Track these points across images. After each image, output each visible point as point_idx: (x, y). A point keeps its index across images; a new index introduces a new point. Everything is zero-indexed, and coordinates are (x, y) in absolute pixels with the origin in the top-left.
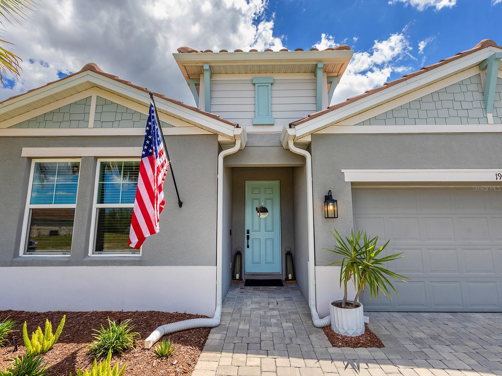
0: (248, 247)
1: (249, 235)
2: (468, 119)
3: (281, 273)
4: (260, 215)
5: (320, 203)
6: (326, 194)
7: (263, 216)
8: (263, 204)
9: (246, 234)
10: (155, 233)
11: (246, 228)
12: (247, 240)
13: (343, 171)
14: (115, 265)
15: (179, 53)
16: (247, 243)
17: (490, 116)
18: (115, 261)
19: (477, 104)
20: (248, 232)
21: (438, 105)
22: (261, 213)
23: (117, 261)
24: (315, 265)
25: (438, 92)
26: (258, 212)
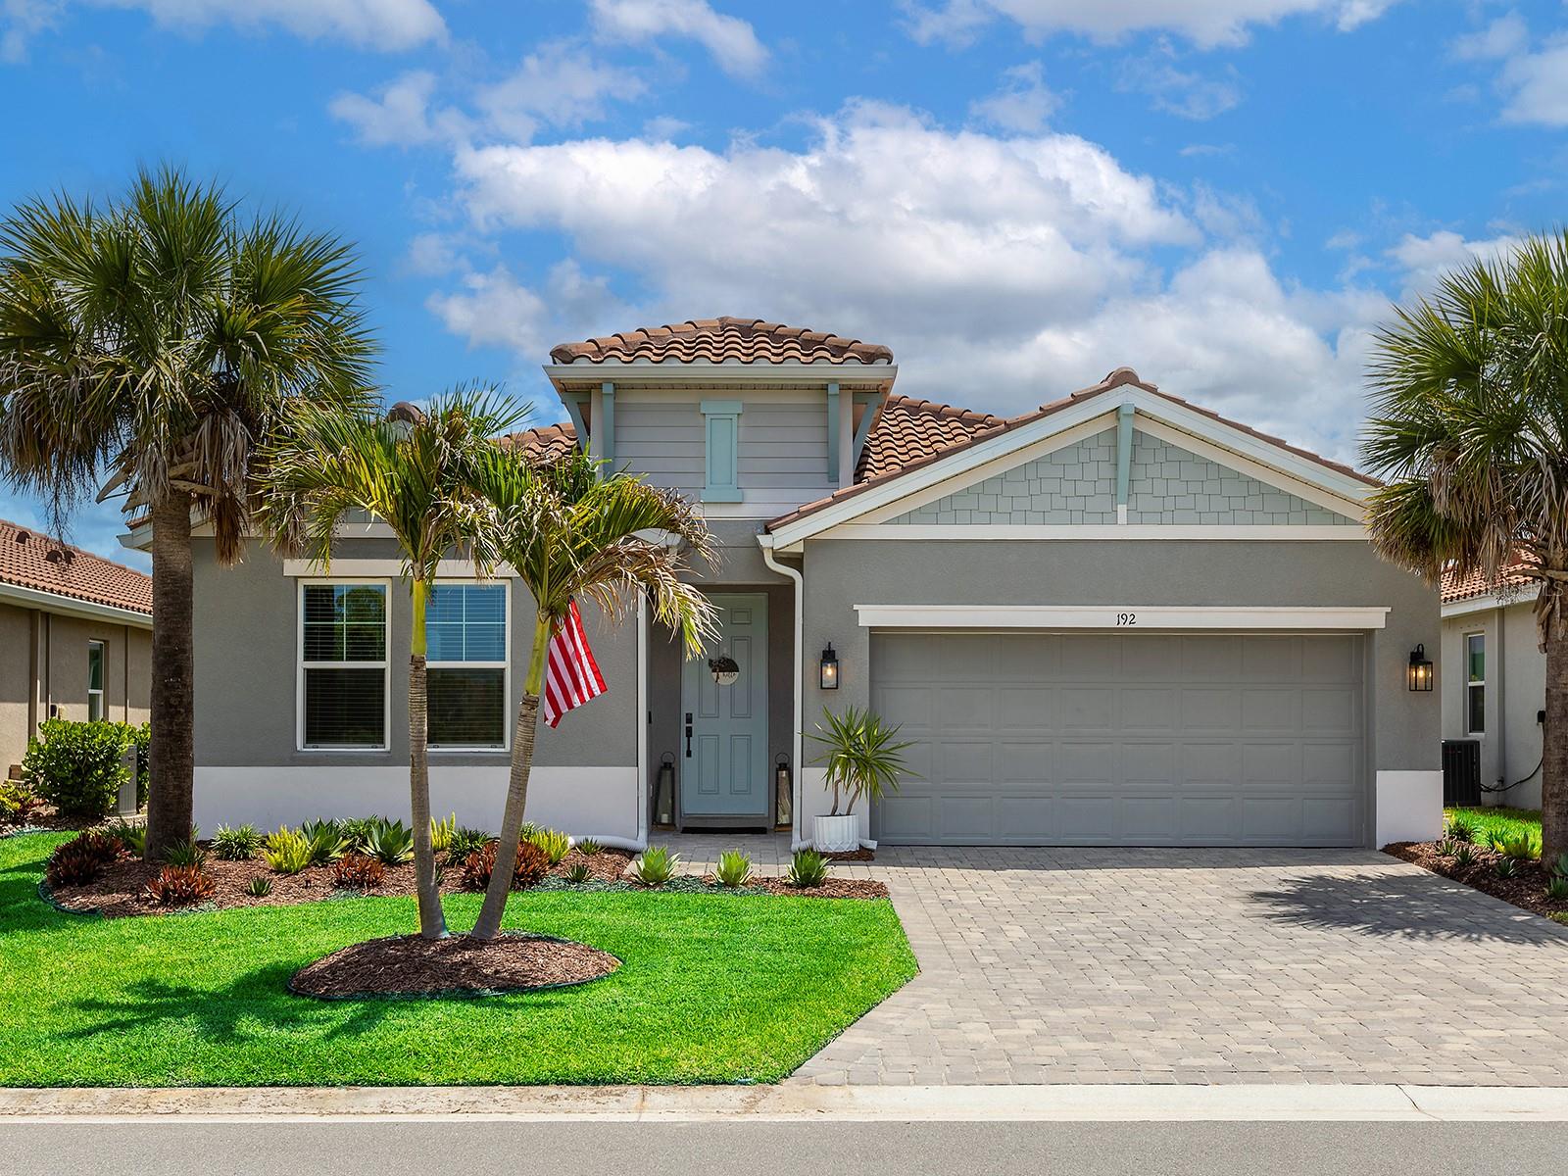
0: (689, 754)
1: (691, 728)
2: (1083, 516)
3: (767, 815)
4: (718, 678)
5: (813, 663)
6: (825, 647)
7: (726, 679)
8: (725, 652)
9: (684, 725)
10: (573, 707)
11: (685, 711)
12: (686, 739)
13: (856, 607)
14: (468, 765)
15: (555, 363)
16: (686, 745)
17: (1122, 509)
18: (467, 758)
19: (1104, 486)
20: (689, 720)
21: (1035, 488)
22: (721, 674)
23: (471, 758)
24: (802, 767)
25: (1036, 462)
26: (714, 671)
